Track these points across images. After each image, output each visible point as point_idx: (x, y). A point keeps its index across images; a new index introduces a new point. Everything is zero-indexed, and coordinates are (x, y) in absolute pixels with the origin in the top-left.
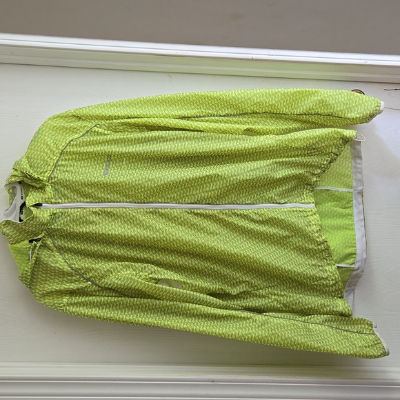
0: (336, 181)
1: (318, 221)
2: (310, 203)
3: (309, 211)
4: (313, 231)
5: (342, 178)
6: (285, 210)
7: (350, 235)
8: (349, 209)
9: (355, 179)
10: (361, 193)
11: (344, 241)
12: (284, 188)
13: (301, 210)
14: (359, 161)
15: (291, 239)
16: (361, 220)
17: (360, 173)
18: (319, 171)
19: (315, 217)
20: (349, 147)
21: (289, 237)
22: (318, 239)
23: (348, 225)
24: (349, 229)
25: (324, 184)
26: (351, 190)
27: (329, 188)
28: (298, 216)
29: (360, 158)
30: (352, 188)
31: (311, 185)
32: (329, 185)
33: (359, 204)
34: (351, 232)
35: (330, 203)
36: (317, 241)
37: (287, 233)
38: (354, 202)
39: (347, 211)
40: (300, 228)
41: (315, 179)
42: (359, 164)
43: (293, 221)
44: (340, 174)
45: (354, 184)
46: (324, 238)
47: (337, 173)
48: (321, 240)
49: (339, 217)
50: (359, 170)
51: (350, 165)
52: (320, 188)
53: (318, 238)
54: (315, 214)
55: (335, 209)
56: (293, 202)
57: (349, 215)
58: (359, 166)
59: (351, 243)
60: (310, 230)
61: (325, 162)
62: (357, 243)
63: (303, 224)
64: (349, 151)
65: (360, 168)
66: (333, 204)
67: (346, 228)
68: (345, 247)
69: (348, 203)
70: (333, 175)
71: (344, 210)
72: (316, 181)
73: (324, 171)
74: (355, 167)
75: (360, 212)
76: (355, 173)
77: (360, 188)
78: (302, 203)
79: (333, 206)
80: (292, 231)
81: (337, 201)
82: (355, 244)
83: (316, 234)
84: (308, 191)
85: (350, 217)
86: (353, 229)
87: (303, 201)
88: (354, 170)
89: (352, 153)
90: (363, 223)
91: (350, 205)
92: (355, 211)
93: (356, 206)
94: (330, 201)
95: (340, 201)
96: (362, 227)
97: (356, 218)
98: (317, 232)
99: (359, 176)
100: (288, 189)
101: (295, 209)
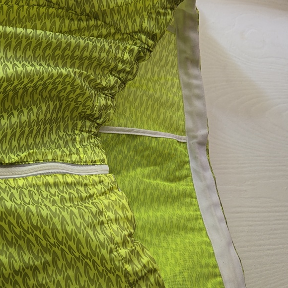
0: (149, 117)
1: (123, 208)
2: (94, 163)
3: (94, 184)
4: (112, 240)
5: (162, 110)
6: (21, 182)
7: (200, 244)
8: (183, 183)
9: (191, 113)
10: (204, 143)
11: (189, 264)
12: (14, 120)
13: (70, 179)
14: (193, 71)
15: (41, 277)
16: (215, 205)
17: (200, 97)
18: (112, 80)
19: (114, 197)
20: (173, 37)
21: (35, 269)
22: (128, 267)
23: (189, 220)
24: (193, 230)
25: (122, 121)
26: (184, 138)
27: (136, 131)
28: (63, 200)
29: (196, 63)
30: (183, 132)
31: (91, 118)
32: (134, 124)
33: (204, 169)
34: (197, 238)
35: (139, 170)
36: (127, 274)
37: (27, 257)
38: (192, 164)
39: (181, 186)
40: (69, 236)
41: (101, 101)
42: (197, 77)
43: (45, 212)
44: (156, 100)
45: (189, 124)
46: (145, 260)
47: (150, 97)
48: (138, 267)
49: (165, 202)
50: (197, 91)
51: (176, 81)
52: (115, 130)
53: (130, 261)
54: (111, 190)
55: (153, 182)
56: (46, 161)
57: (185, 195)
58: (195, 82)
59: (207, 265)
60: (102, 237)
61: (126, 56)
62: (220, 262)
63: (78, 221)
64: (171, 46)
65: (199, 87)
66: (147, 170)
67: (185, 228)
68: (197, 280)
69: (180, 166)
70: (141, 104)
71: (173, 185)
72: (106, 107)
73: (124, 83)
74: (188, 86)
75: (208, 187)
76: (188, 99)
77: (202, 132)
78: (73, 163)
79: (149, 176)
80: (45, 250)
81: (155, 164)
82: (216, 266)
83: (123, 252)
84: (85, 135)
85: (188, 200)
86: (200, 230)
87: (75, 157)
88: (186, 92)
89: (181, 52)
90: (219, 213)
91: (184, 172)
92: (197, 185)
93: (196, 172)
94: (139, 165)
95: (161, 164)
96: (220, 221)
97: (203, 203)
98: (124, 243)
99: (198, 104)
100: (30, 124)
101: (50, 180)
